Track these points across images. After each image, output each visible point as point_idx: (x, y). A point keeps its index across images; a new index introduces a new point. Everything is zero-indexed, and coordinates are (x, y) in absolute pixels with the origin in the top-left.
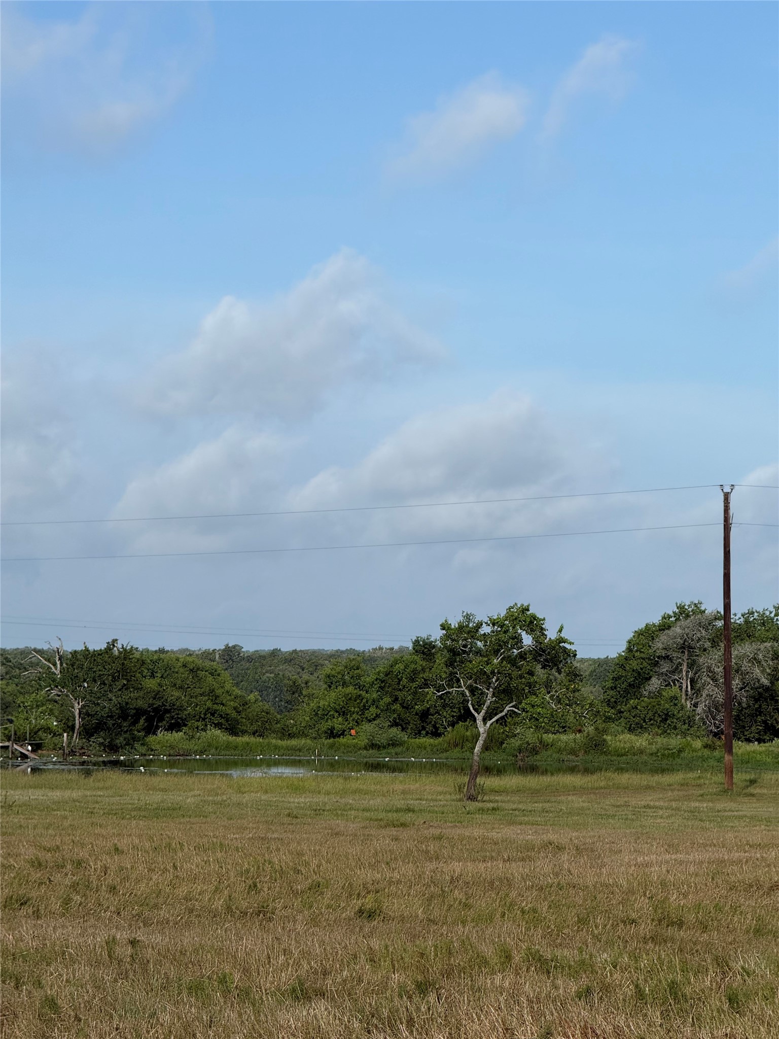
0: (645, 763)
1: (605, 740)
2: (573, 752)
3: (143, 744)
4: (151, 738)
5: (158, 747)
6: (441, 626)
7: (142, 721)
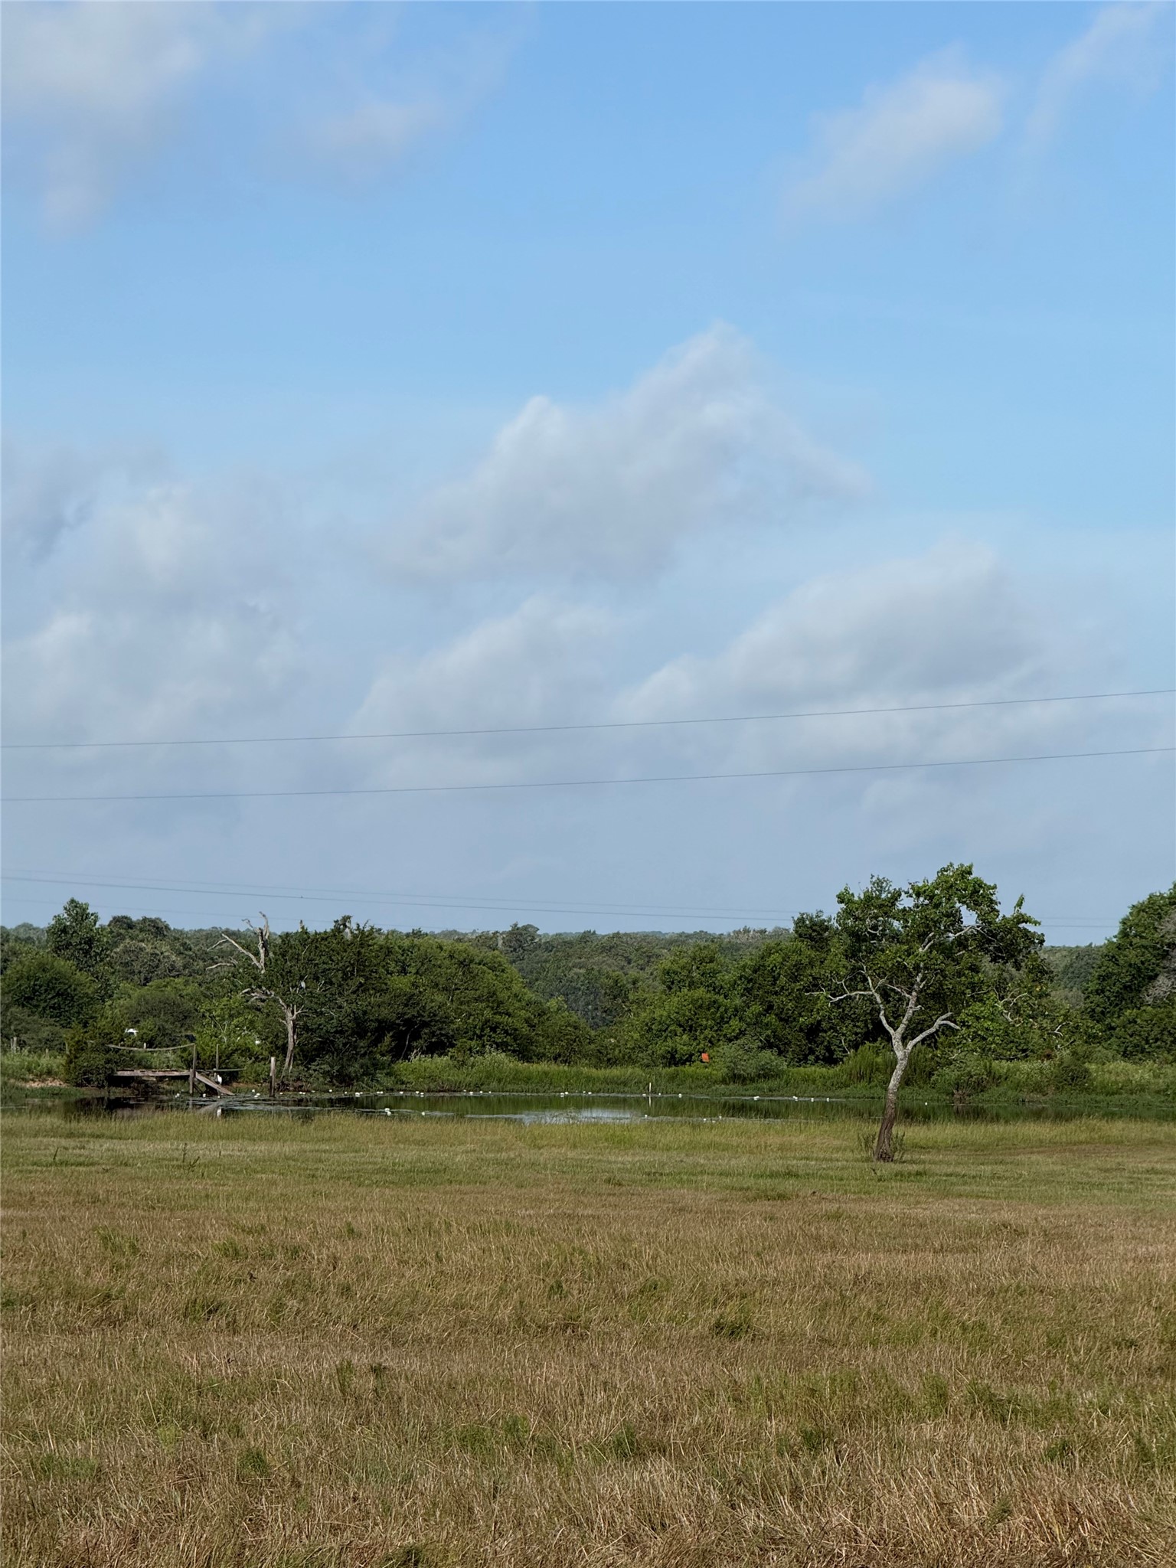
0: (1149, 1106)
1: (1086, 1071)
2: (1038, 1088)
3: (389, 1074)
4: (401, 1065)
5: (411, 1078)
6: (839, 897)
7: (387, 1039)
